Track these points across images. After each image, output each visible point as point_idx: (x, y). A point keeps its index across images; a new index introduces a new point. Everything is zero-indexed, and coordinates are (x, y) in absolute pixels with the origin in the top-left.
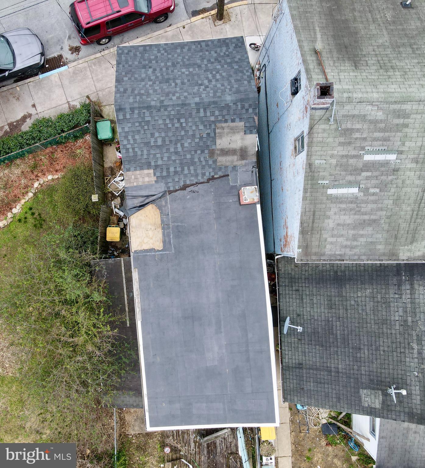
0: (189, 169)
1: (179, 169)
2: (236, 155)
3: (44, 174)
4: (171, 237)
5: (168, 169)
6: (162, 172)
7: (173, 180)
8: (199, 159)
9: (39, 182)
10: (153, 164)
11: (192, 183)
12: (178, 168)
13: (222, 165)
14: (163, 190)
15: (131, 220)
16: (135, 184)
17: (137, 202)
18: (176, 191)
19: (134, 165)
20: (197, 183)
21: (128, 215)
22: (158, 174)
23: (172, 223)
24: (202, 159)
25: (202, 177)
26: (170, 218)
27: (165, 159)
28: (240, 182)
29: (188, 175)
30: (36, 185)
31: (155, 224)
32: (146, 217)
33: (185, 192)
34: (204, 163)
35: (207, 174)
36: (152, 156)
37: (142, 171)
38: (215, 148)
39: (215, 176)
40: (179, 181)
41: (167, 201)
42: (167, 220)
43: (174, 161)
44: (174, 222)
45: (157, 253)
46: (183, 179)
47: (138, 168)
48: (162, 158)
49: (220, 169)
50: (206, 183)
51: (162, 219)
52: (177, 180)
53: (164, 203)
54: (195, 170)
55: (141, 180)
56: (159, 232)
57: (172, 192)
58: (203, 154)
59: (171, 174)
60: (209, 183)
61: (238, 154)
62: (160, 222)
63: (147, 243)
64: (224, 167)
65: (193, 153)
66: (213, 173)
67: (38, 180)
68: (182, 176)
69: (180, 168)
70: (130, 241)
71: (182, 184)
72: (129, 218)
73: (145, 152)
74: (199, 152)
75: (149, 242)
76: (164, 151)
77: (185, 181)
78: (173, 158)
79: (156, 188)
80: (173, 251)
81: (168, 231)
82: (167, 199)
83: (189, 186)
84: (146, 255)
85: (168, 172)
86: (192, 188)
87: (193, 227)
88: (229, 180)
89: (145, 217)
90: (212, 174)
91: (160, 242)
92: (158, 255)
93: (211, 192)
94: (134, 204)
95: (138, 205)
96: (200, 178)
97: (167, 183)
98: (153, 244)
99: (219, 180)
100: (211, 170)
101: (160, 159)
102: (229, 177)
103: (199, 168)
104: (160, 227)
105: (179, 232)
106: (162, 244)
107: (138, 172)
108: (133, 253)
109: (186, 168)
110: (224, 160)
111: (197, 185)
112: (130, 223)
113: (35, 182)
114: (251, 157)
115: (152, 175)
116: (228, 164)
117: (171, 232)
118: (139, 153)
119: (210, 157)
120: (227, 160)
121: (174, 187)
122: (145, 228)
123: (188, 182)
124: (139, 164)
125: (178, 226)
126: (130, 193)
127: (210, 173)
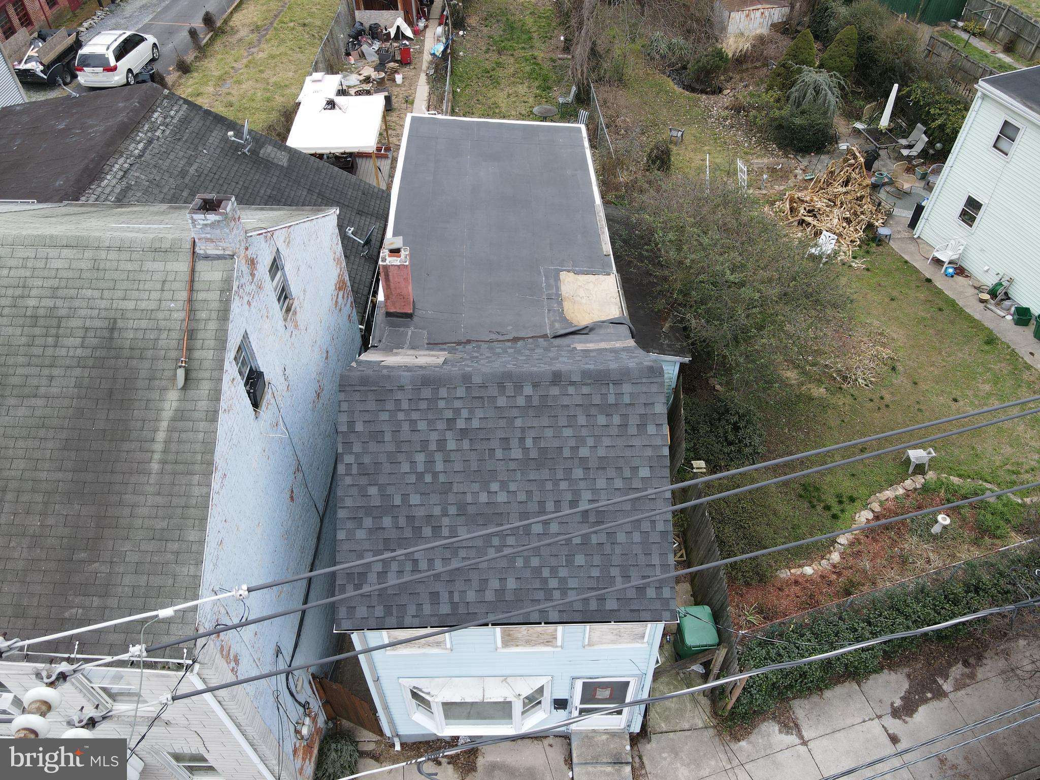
3: (823, 577)
4: (544, 284)
6: (560, 349)
9: (831, 561)
11: (501, 342)
18: (532, 337)
20: (492, 342)
23: (543, 300)
25: (479, 345)
26: (546, 306)
29: (507, 348)
30: (835, 557)
31: (575, 302)
33: (515, 334)
39: (454, 345)
41: (550, 328)
42: (552, 305)
44: (539, 301)
45: (569, 269)
46: (518, 345)
50: (474, 341)
51: (561, 307)
53: (557, 325)
56: (567, 292)
60: (468, 341)
62: (565, 303)
67: (834, 566)
71: (521, 342)
75: (584, 283)
77: (515, 344)
80: (542, 268)
81: (550, 292)
83: (508, 340)
84: (589, 268)
86: (501, 338)
87: (504, 291)
88: (428, 338)
91: (564, 280)
92: (568, 266)
93: (465, 328)
98: (577, 280)
99: (447, 342)
102: (426, 341)
104: (565, 298)
105: (529, 289)
106: (562, 277)
108: (613, 273)
113: (839, 563)
117: (544, 290)
122: (593, 301)
123: (508, 343)
125: (532, 295)
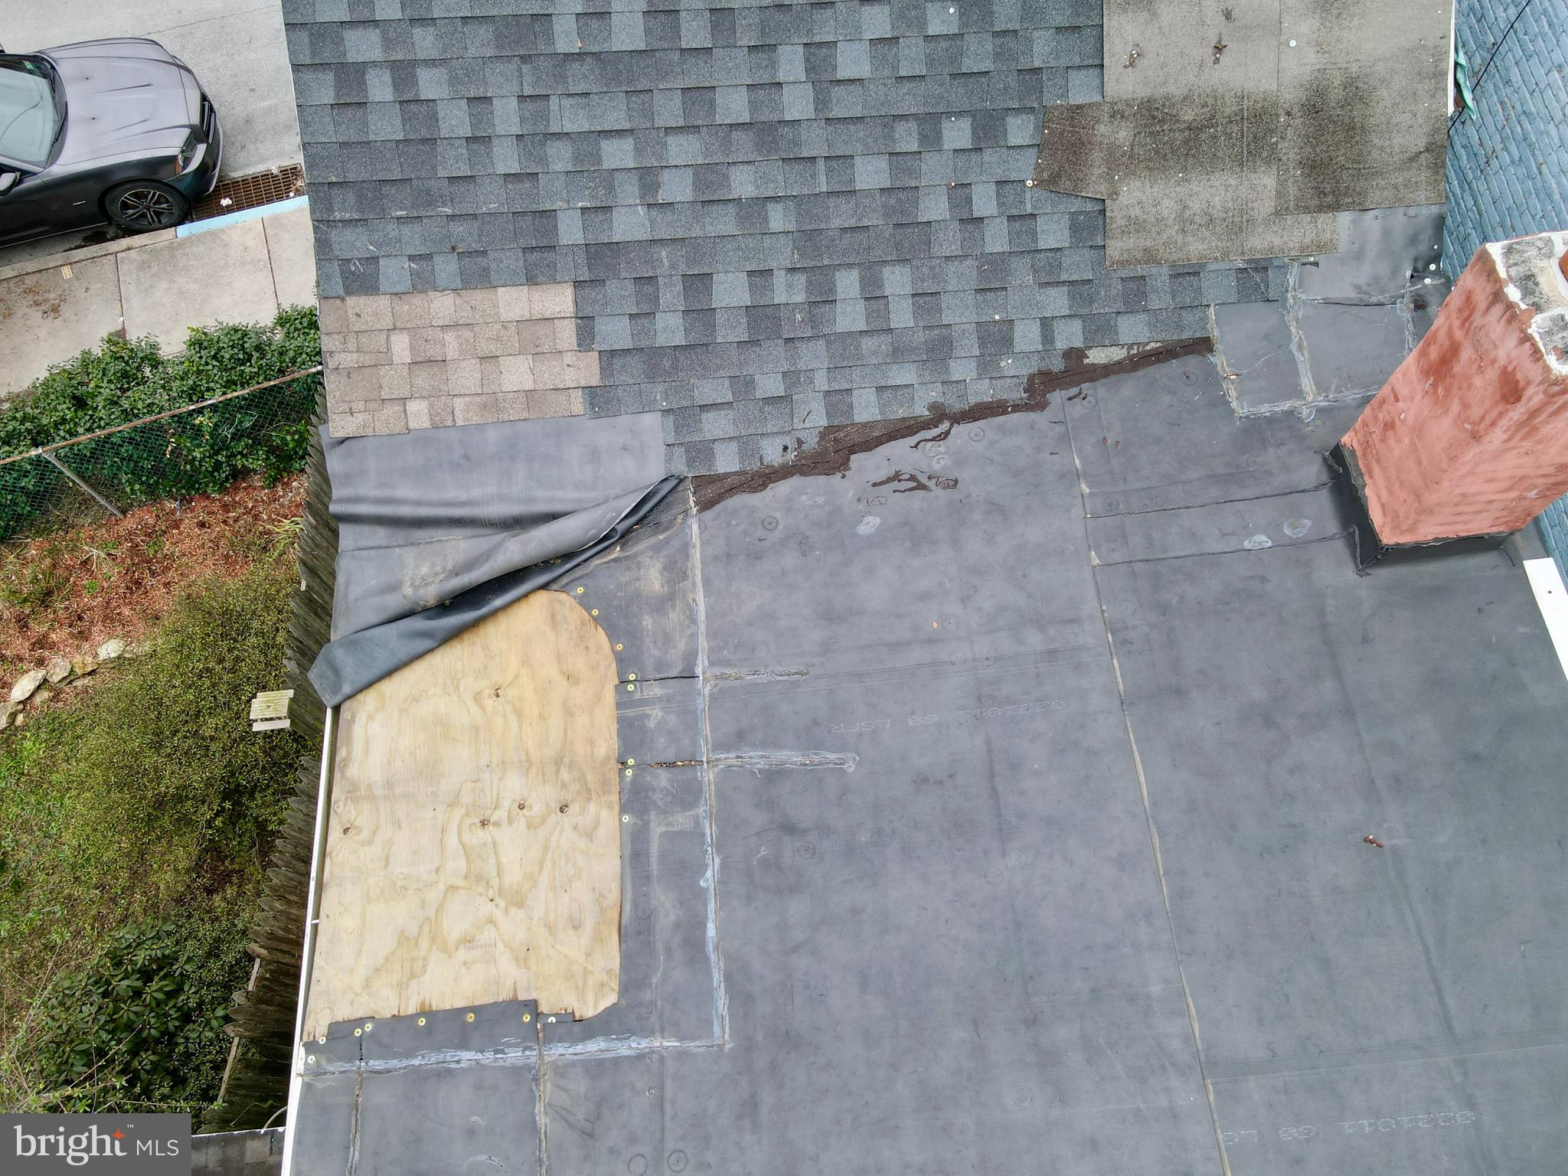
0: (874, 296)
1: (788, 291)
2: (1273, 158)
3: (84, 636)
4: (709, 880)
5: (698, 283)
6: (643, 316)
7: (743, 385)
8: (960, 194)
9: (42, 675)
10: (571, 231)
11: (901, 413)
12: (780, 279)
13: (1150, 257)
14: (653, 471)
15: (358, 730)
16: (419, 414)
17: (424, 570)
18: (762, 479)
19: (413, 238)
20: (939, 414)
21: (336, 688)
22: (616, 332)
23: (718, 746)
24: (984, 202)
25: (986, 365)
26: (702, 703)
27: (677, 188)
28: (1321, 387)
29: (868, 344)
30: (25, 686)
31: (559, 761)
32: (489, 703)
33: (844, 488)
34: (997, 239)
35: (1027, 336)
36: (560, 157)
37: (478, 297)
38: (1097, 98)
39: (1097, 356)
40: (786, 399)
41: (687, 557)
42: (672, 720)
43: (753, 209)
44: (741, 738)
45: (558, 1051)
46: (821, 382)
47: (446, 267)
48: (648, 178)
49: (1136, 292)
50: (1017, 408)
51: (630, 713)
52: (770, 385)
53: (653, 578)
54: (925, 300)
55: (467, 376)
56: (590, 835)
57: (732, 491)
58: (988, 156)
59: (730, 332)
60: (1042, 406)
61: (1290, 150)
62: (607, 743)
63: (468, 941)
64: (1165, 270)
65: (907, 139)
66: (1077, 326)
67: (41, 662)
68: (814, 357)
69: (801, 279)
70: (309, 922)
71: (813, 417)
72: (345, 714)
73: (507, 116)
74: (957, 134)
75: (489, 934)
76: (669, 110)
77: (838, 400)
78: (743, 184)
79: (594, 455)
80: (722, 1034)
81: (681, 820)
82: (686, 546)
83: (871, 439)
84: (444, 1074)
85: (700, 314)
86: (898, 454)
87: (922, 781)
88: (1213, 379)
89: (477, 697)
90: (1070, 335)
91: (598, 938)
92: (561, 1070)
93: (1071, 477)
94: (394, 588)
95: (431, 594)
96: (962, 369)
97: (684, 416)
98: (524, 955)
99: (1129, 387)
100: (1057, 301)
101: (629, 191)
102: (1219, 360)
103: (961, 277)
104: (605, 784)
105: (789, 828)
106: (610, 957)
107: (443, 305)
108: (311, 1047)
109: (848, 283)
110: (1168, 208)
111: (945, 426)
112: (342, 753)
113: (24, 672)
114: (1398, 178)
115: (567, 334)
116: (1196, 248)
117: (709, 830)
118: (455, 120)
119: (1049, 182)
120: (1196, 206)
121: (746, 444)
122: (466, 798)
123: (866, 409)
124: (459, 229)
125: (774, 775)
126: (373, 493)
127: (1046, 325)
